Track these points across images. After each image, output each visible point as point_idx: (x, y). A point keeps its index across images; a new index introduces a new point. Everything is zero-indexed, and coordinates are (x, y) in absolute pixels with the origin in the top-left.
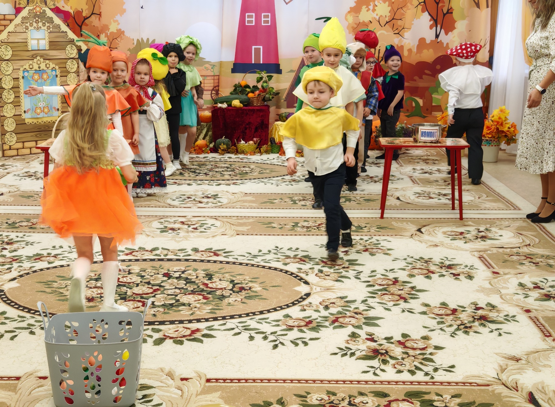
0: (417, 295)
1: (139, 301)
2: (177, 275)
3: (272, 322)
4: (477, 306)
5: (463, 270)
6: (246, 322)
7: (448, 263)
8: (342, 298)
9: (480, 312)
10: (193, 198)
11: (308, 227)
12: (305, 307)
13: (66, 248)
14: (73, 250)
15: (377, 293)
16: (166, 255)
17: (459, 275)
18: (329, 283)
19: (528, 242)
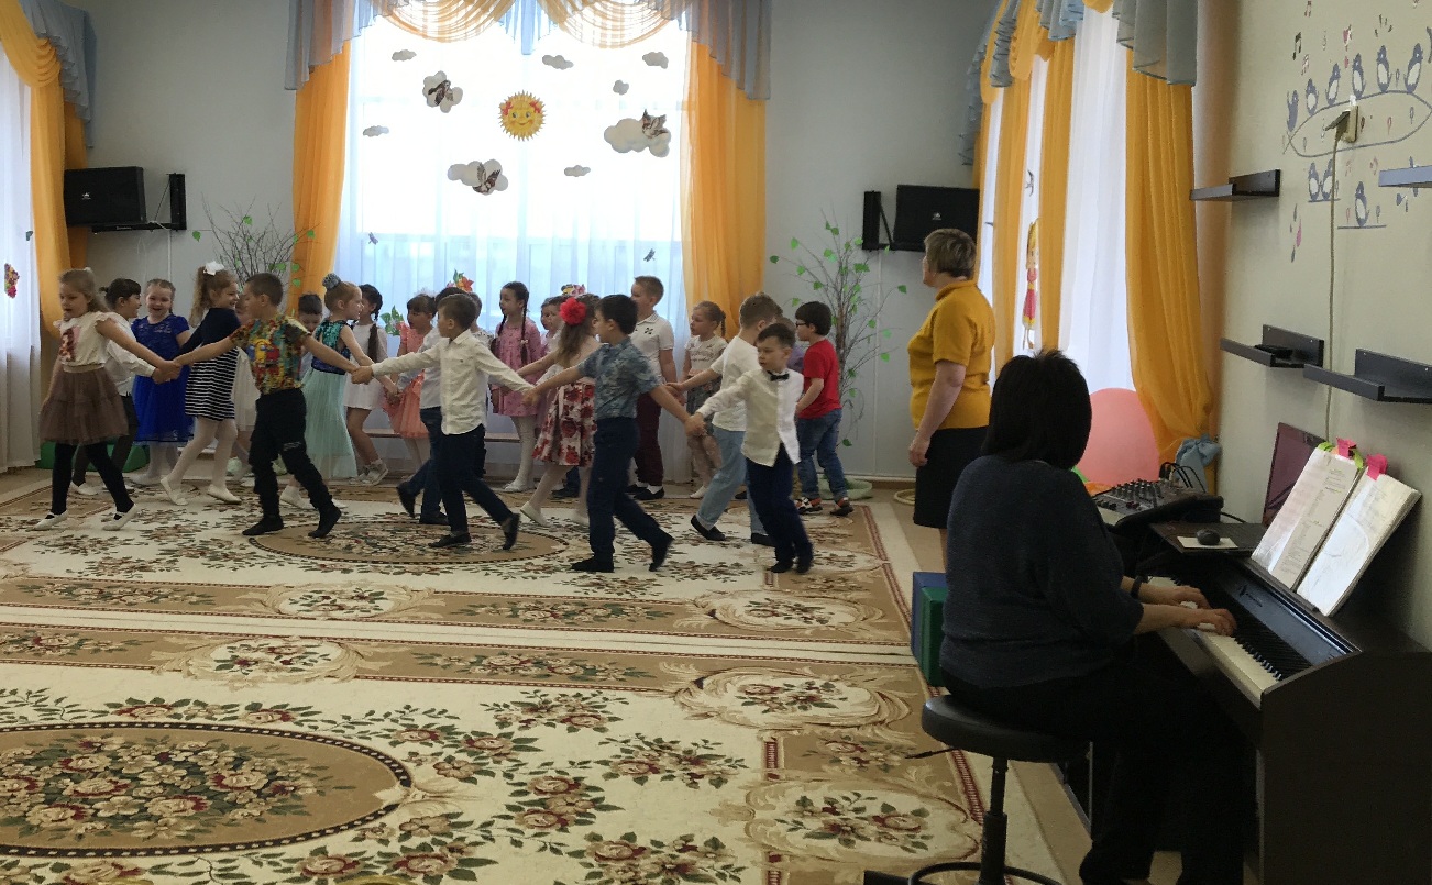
0: (595, 817)
1: (73, 808)
2: (181, 758)
3: (281, 862)
4: (690, 844)
5: (718, 768)
6: (234, 860)
7: (701, 752)
8: (448, 816)
9: (685, 857)
10: (333, 597)
11: (496, 667)
12: (368, 834)
13: (22, 694)
14: (31, 700)
15: (521, 809)
16: (194, 716)
17: (701, 777)
18: (451, 783)
19: (885, 715)
